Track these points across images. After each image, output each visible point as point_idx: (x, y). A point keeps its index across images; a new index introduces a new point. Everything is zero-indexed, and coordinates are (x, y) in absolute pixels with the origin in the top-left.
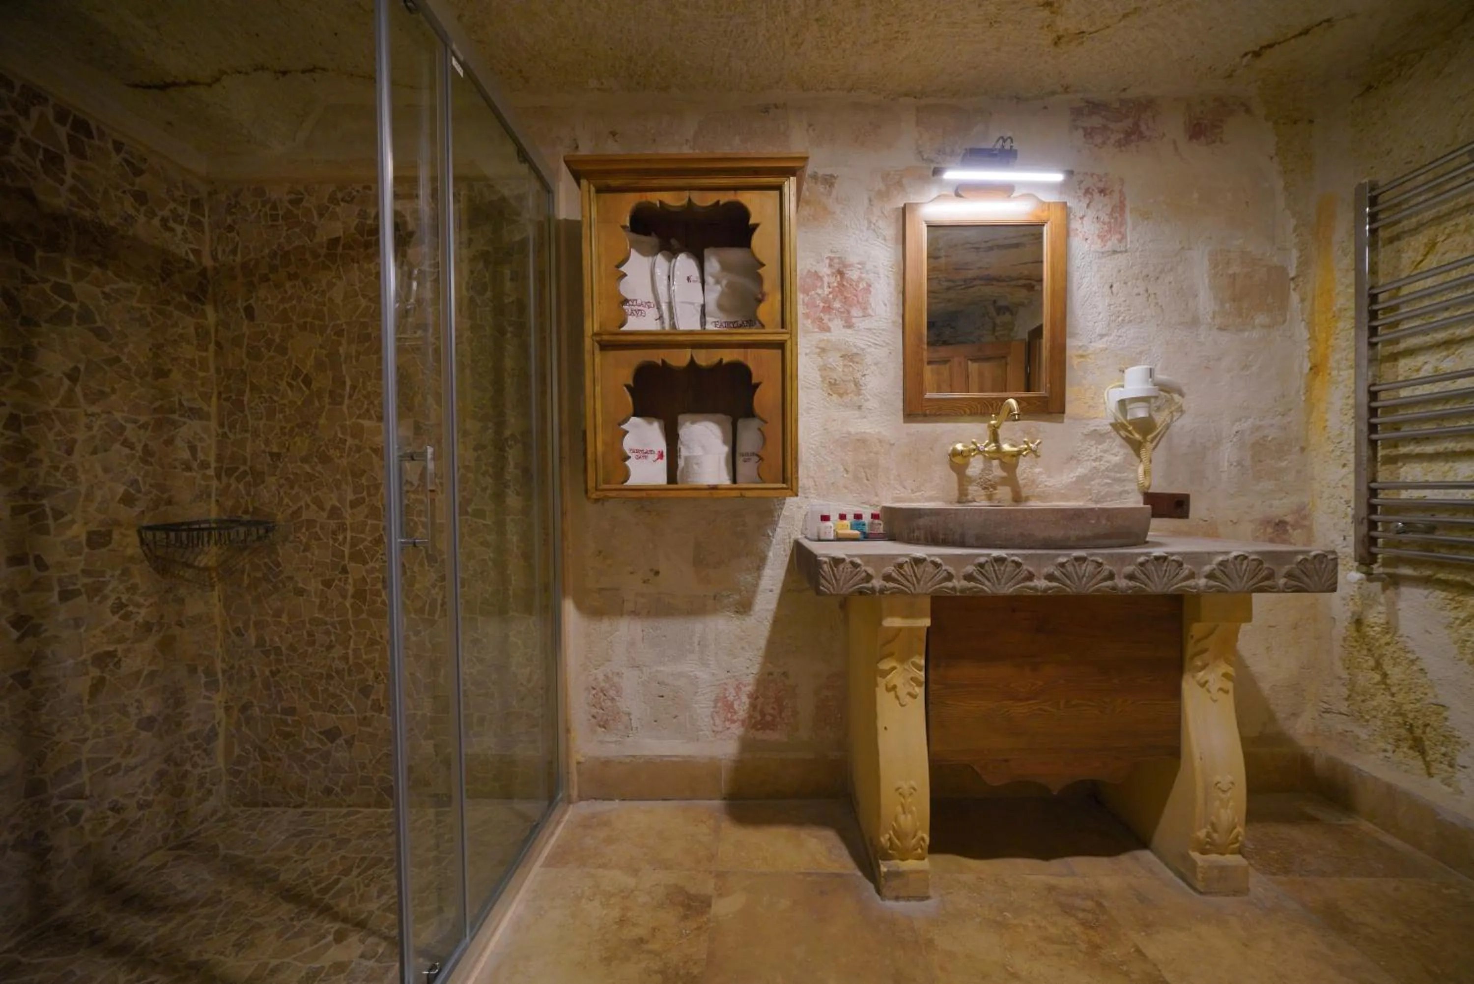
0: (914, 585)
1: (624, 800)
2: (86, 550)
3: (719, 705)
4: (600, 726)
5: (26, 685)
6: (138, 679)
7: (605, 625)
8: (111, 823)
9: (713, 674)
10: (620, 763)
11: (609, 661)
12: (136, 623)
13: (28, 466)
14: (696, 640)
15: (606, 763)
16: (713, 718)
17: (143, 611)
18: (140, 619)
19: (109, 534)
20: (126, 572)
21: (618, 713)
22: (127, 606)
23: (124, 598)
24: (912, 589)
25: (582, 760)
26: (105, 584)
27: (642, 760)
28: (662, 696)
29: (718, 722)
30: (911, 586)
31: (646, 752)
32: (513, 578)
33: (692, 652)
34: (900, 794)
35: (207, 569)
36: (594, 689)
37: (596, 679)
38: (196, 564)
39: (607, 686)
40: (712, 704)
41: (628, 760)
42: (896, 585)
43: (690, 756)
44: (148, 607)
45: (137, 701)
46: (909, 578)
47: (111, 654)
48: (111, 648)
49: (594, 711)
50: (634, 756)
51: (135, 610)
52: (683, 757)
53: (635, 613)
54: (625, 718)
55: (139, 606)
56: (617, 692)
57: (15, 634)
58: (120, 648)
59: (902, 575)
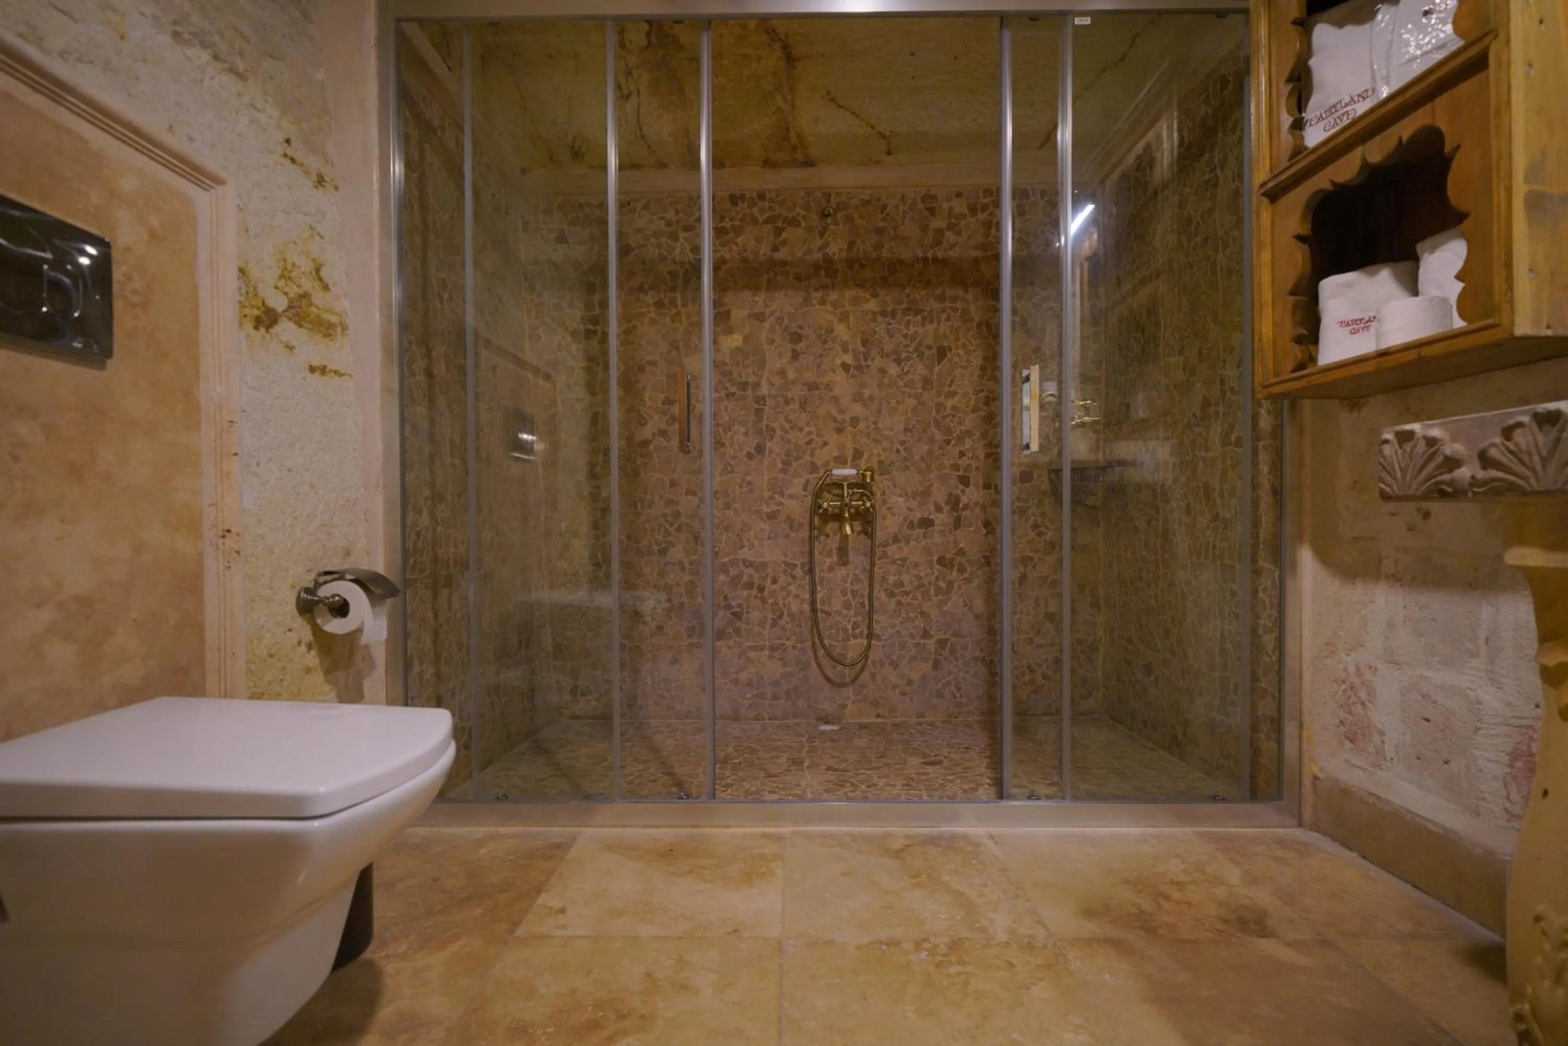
0: (1533, 470)
1: (1364, 857)
2: (1019, 484)
3: (1519, 764)
4: (1348, 738)
5: (989, 564)
6: (1046, 582)
7: (1357, 592)
8: (1027, 678)
9: (1509, 704)
10: (1362, 799)
11: (1363, 646)
12: (1045, 541)
13: (993, 428)
14: (1482, 636)
15: (1346, 792)
16: (1506, 785)
17: (1050, 533)
18: (1048, 538)
19: (1032, 474)
20: (1040, 502)
21: (1369, 727)
22: (1040, 527)
23: (1039, 520)
24: (1533, 481)
25: (1321, 775)
26: (1029, 508)
27: (1387, 808)
28: (1428, 720)
29: (1514, 796)
30: (1530, 474)
31: (1395, 799)
32: (1264, 519)
33: (1475, 655)
34: (1544, 933)
35: (1093, 508)
36: (1344, 682)
37: (1345, 669)
38: (1087, 503)
39: (1357, 682)
40: (1505, 758)
41: (1372, 800)
42: (1500, 474)
43: (1453, 832)
44: (1053, 530)
45: (1045, 598)
46: (1525, 458)
47: (1031, 559)
48: (1031, 555)
49: (1343, 715)
50: (1379, 798)
51: (1045, 531)
52: (1446, 830)
53: (1396, 579)
54: (1377, 738)
55: (1047, 528)
56: (1369, 695)
57: (984, 531)
58: (1037, 556)
59: (1511, 452)
